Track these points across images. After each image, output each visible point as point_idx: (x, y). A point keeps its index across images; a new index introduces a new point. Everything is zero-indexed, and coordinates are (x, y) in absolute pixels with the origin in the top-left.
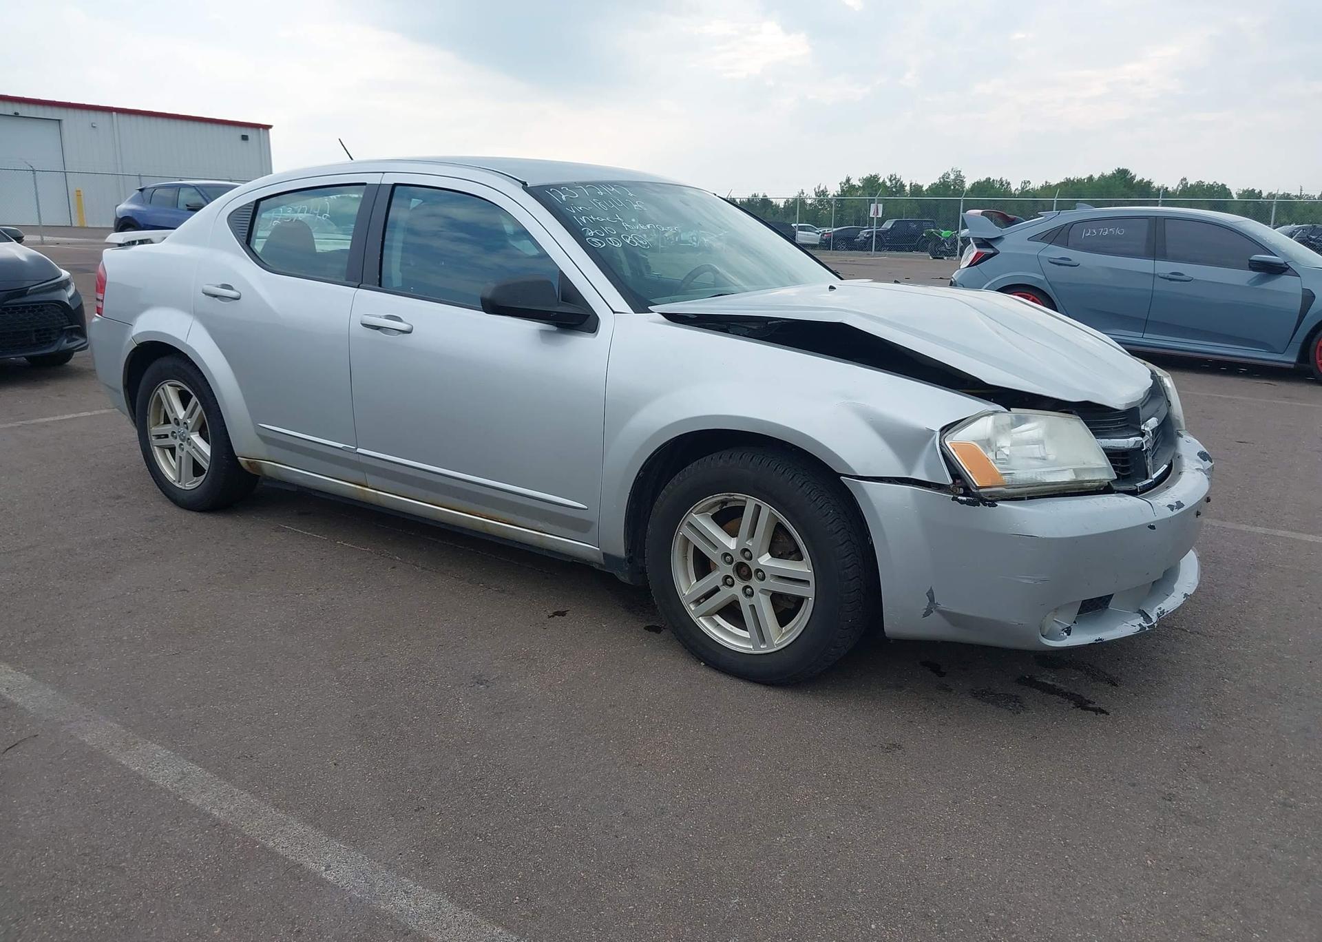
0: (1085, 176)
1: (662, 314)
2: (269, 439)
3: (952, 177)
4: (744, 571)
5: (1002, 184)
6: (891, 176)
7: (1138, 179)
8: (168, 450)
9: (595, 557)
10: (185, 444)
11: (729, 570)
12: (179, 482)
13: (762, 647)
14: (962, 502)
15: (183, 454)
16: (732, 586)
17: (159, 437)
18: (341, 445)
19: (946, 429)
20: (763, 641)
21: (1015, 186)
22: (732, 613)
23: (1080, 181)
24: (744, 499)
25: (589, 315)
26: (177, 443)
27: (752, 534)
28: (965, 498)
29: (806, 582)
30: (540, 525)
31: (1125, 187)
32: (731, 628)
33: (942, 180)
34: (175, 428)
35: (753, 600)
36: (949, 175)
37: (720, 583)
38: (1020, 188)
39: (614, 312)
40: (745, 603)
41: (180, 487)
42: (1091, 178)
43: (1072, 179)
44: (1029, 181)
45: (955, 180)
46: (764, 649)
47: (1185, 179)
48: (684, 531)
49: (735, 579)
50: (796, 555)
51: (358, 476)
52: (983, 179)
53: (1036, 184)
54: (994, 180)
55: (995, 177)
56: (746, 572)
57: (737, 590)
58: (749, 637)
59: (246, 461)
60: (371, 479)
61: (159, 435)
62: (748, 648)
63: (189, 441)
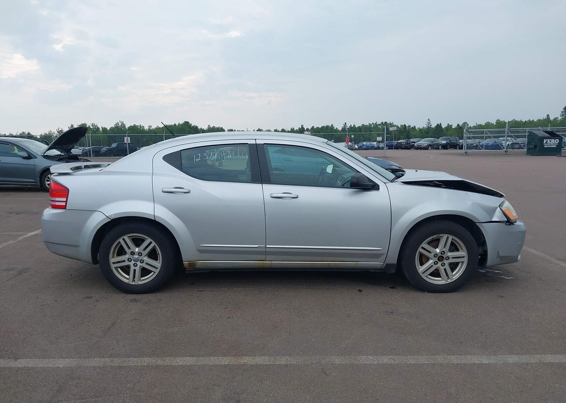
0: (173, 124)
3: (120, 124)
4: (441, 258)
5: (141, 127)
6: (92, 124)
7: (193, 125)
9: (380, 267)
10: (138, 263)
11: (436, 259)
12: (133, 282)
13: (449, 280)
14: (507, 225)
15: (137, 268)
16: (437, 264)
18: (257, 246)
21: (146, 128)
22: (436, 273)
23: (171, 126)
24: (443, 235)
25: (375, 185)
26: (131, 263)
27: (445, 246)
29: (463, 257)
30: (357, 259)
31: (189, 128)
32: (434, 278)
33: (116, 125)
34: (131, 257)
35: (445, 267)
36: (119, 123)
37: (432, 264)
38: (148, 129)
39: (385, 183)
40: (442, 269)
42: (175, 125)
43: (168, 125)
44: (151, 126)
45: (121, 126)
47: (209, 125)
48: (420, 250)
51: (263, 257)
52: (133, 125)
53: (154, 127)
54: (137, 125)
55: (137, 124)
57: (440, 264)
58: (441, 279)
59: (189, 263)
60: (268, 257)
61: (114, 262)
62: (443, 282)
63: (142, 261)
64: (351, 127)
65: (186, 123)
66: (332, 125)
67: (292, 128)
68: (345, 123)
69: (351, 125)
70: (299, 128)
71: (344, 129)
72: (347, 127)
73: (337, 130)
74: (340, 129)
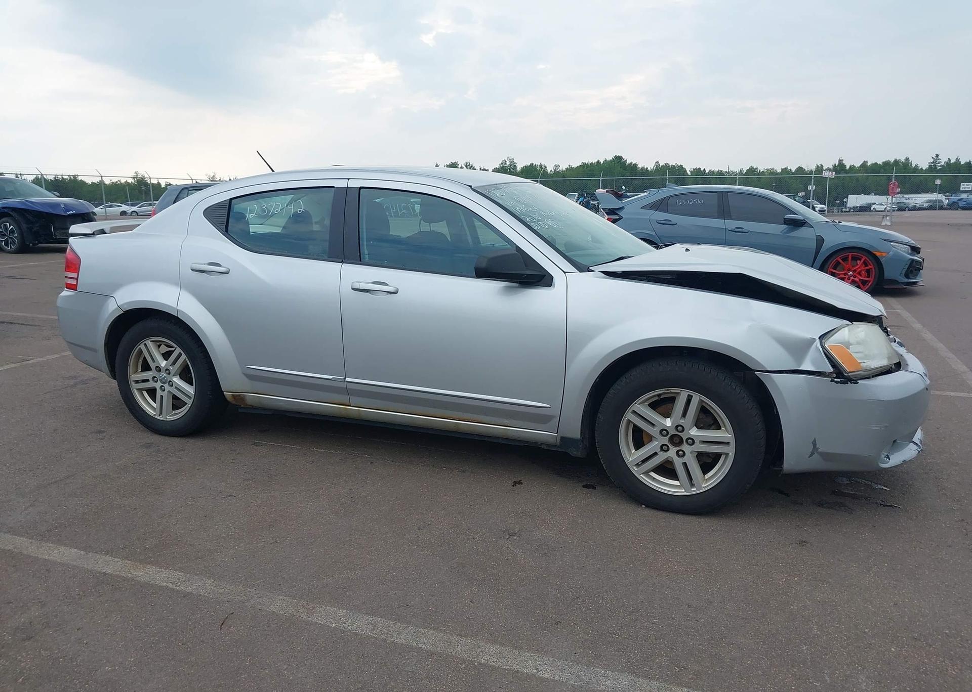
0: (594, 161)
1: (602, 272)
2: (253, 377)
3: (508, 163)
4: (677, 440)
5: (541, 168)
6: (466, 163)
7: (628, 162)
8: (145, 392)
9: (552, 441)
10: (166, 386)
11: (665, 440)
12: (160, 415)
13: (692, 490)
14: (837, 382)
15: (165, 394)
16: (668, 450)
17: (137, 382)
18: (330, 377)
19: (821, 337)
20: (692, 485)
21: (550, 169)
22: (667, 470)
24: (679, 391)
25: (545, 275)
26: (158, 385)
27: (684, 415)
28: (839, 380)
29: (728, 443)
30: (506, 422)
31: (621, 168)
32: (664, 480)
33: (501, 165)
34: (157, 374)
35: (685, 459)
36: (506, 162)
37: (658, 450)
38: (553, 170)
39: (565, 273)
40: (678, 463)
41: (162, 419)
42: (598, 162)
44: (558, 165)
45: (510, 165)
46: (694, 491)
47: (658, 162)
48: (629, 416)
49: (670, 446)
50: (715, 425)
51: (344, 398)
52: (529, 164)
53: (563, 167)
54: (536, 165)
55: (537, 162)
56: (678, 439)
57: (672, 452)
58: (679, 484)
59: (232, 395)
60: (354, 400)
61: (137, 381)
62: (681, 492)
63: (171, 384)
64: (948, 164)
65: (618, 158)
66: (907, 159)
67: (818, 165)
68: (937, 156)
69: (949, 160)
70: (835, 165)
71: (932, 168)
72: (939, 163)
73: (916, 169)
74: (925, 166)
